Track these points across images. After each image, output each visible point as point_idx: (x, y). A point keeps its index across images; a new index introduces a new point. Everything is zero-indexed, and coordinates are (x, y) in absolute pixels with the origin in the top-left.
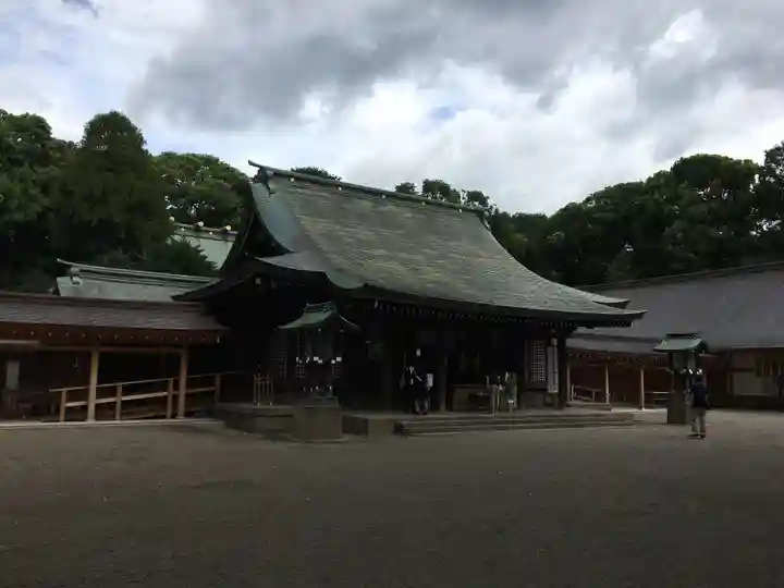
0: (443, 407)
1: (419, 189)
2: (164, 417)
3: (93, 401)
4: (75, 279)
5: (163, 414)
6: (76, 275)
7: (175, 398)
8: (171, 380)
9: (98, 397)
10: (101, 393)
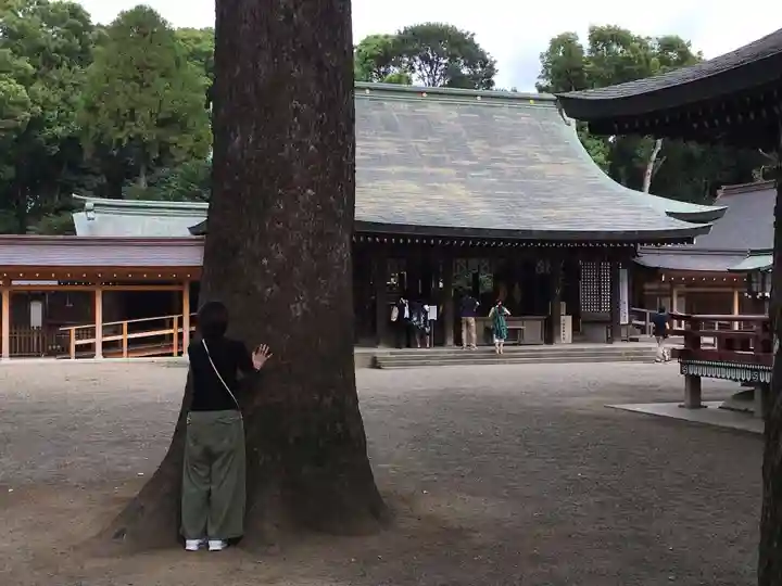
0: (450, 341)
1: (584, 42)
2: (171, 355)
3: (98, 340)
4: (91, 215)
5: (170, 351)
6: (90, 210)
7: (181, 335)
8: (176, 317)
9: (104, 335)
10: (106, 331)
